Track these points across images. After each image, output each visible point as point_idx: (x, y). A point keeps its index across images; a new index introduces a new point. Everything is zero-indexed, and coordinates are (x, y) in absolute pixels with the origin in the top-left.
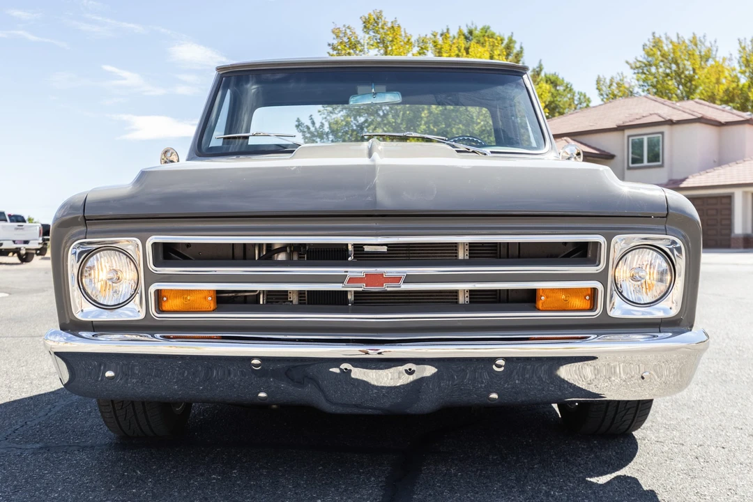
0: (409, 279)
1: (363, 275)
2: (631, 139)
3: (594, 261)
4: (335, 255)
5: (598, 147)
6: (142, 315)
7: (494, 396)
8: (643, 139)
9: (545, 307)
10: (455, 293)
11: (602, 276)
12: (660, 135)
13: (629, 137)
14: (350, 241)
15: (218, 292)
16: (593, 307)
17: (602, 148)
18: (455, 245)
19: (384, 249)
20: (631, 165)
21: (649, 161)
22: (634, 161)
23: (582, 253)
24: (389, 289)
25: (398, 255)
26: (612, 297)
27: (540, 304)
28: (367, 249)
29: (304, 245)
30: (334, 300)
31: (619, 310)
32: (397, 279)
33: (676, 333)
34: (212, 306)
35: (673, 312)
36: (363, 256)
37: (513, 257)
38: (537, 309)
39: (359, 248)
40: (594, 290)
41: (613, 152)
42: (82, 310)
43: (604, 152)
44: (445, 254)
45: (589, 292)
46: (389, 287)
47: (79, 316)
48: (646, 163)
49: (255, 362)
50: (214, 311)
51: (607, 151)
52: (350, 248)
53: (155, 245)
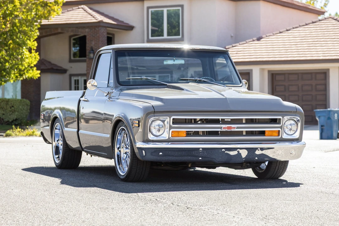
0: (238, 128)
1: (226, 127)
2: (150, 10)
3: (279, 123)
4: (217, 121)
5: (116, 17)
6: (167, 138)
7: (256, 158)
8: (163, 10)
9: (268, 135)
10: (242, 131)
11: (281, 127)
12: (180, 8)
13: (148, 8)
14: (220, 118)
15: (187, 131)
16: (279, 135)
17: (120, 19)
18: (242, 119)
19: (230, 120)
20: (150, 38)
21: (169, 34)
22: (154, 33)
23: (274, 121)
24: (232, 130)
25: (233, 122)
26: (283, 134)
27: (266, 135)
28: (226, 120)
29: (208, 119)
30: (215, 133)
31: (285, 136)
32: (234, 128)
33: (298, 142)
34: (185, 135)
35: (297, 137)
36: (224, 122)
37: (257, 122)
38: (265, 136)
39: (223, 120)
40: (279, 131)
41: (132, 23)
42: (151, 137)
43: (122, 22)
44: (239, 122)
45: (278, 131)
46: (233, 130)
47: (150, 138)
48: (165, 36)
49: (201, 149)
50: (185, 137)
51: (125, 21)
52: (220, 120)
53: (173, 119)
